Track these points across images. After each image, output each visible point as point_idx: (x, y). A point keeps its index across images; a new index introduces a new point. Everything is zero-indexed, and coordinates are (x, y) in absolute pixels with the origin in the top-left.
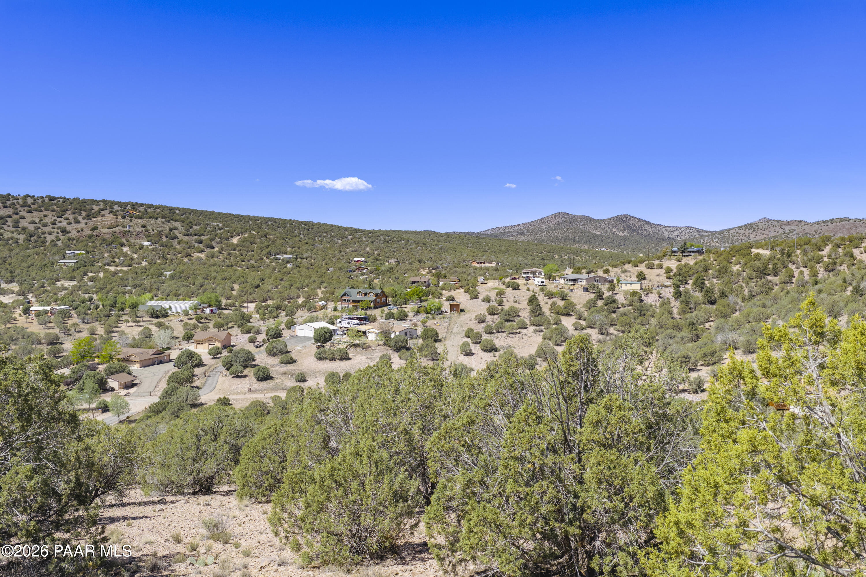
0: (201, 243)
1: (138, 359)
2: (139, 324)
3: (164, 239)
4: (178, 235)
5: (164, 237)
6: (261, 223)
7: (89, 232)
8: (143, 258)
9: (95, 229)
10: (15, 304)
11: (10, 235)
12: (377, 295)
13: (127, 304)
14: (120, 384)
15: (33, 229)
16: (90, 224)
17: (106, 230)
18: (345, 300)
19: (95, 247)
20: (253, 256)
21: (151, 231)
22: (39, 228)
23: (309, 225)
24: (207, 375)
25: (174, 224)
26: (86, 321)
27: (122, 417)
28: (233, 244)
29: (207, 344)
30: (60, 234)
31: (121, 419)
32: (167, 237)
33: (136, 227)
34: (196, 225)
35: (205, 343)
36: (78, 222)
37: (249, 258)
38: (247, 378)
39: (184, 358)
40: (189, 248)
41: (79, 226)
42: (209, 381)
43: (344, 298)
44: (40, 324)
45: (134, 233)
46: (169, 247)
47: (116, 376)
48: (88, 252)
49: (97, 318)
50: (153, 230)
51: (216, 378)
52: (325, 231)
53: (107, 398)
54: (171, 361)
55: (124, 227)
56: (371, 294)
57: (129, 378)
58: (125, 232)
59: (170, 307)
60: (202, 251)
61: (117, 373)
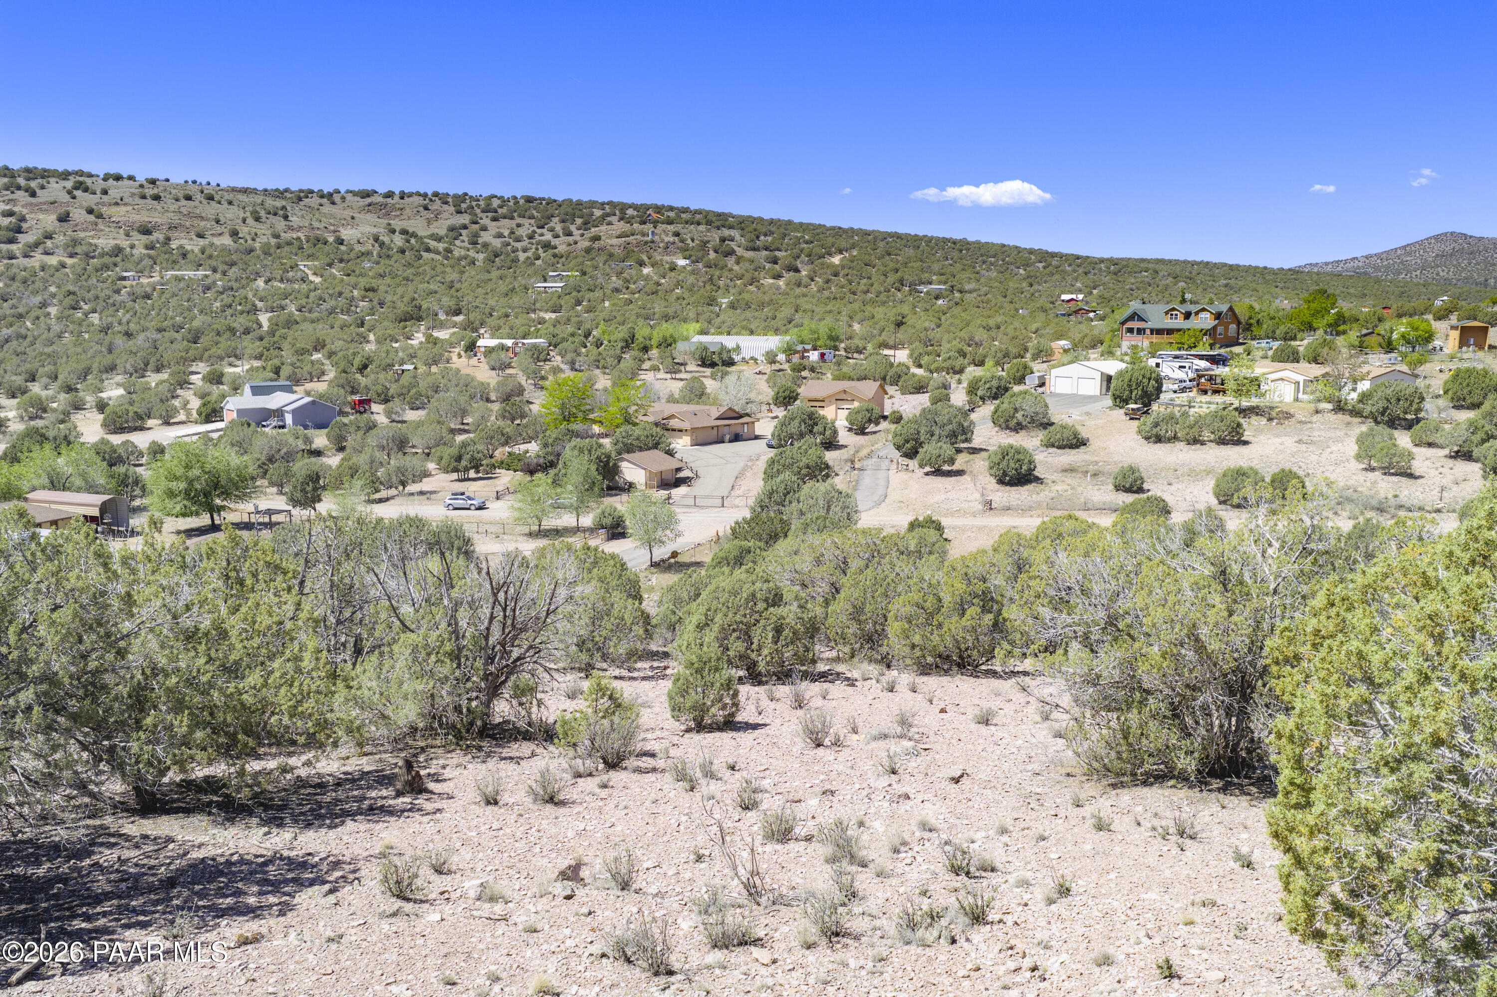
0: (775, 263)
1: (686, 425)
2: (678, 376)
3: (712, 255)
4: (736, 248)
5: (711, 252)
6: (875, 238)
7: (587, 244)
8: (678, 284)
9: (597, 238)
10: (453, 339)
11: (463, 252)
12: (1218, 316)
13: (654, 342)
14: (650, 476)
15: (499, 246)
16: (588, 234)
17: (615, 241)
18: (1130, 330)
19: (596, 268)
20: (872, 285)
21: (689, 241)
22: (508, 244)
23: (961, 246)
24: (857, 465)
25: (726, 232)
26: (577, 366)
27: (661, 553)
28: (833, 265)
29: (833, 407)
30: (541, 251)
31: (656, 559)
32: (716, 251)
33: (663, 236)
34: (765, 235)
35: (830, 404)
36: (569, 234)
37: (865, 288)
38: (966, 478)
39: (796, 423)
40: (755, 270)
41: (570, 239)
42: (867, 479)
43: (1130, 325)
44: (493, 369)
45: (661, 245)
46: (722, 269)
47: (637, 456)
48: (584, 273)
49: (597, 363)
50: (693, 240)
51: (882, 474)
52: (991, 253)
53: (620, 504)
54: (757, 438)
55: (644, 235)
56: (1203, 315)
57: (669, 464)
58: (646, 243)
59: (738, 347)
60: (778, 277)
61: (641, 449)
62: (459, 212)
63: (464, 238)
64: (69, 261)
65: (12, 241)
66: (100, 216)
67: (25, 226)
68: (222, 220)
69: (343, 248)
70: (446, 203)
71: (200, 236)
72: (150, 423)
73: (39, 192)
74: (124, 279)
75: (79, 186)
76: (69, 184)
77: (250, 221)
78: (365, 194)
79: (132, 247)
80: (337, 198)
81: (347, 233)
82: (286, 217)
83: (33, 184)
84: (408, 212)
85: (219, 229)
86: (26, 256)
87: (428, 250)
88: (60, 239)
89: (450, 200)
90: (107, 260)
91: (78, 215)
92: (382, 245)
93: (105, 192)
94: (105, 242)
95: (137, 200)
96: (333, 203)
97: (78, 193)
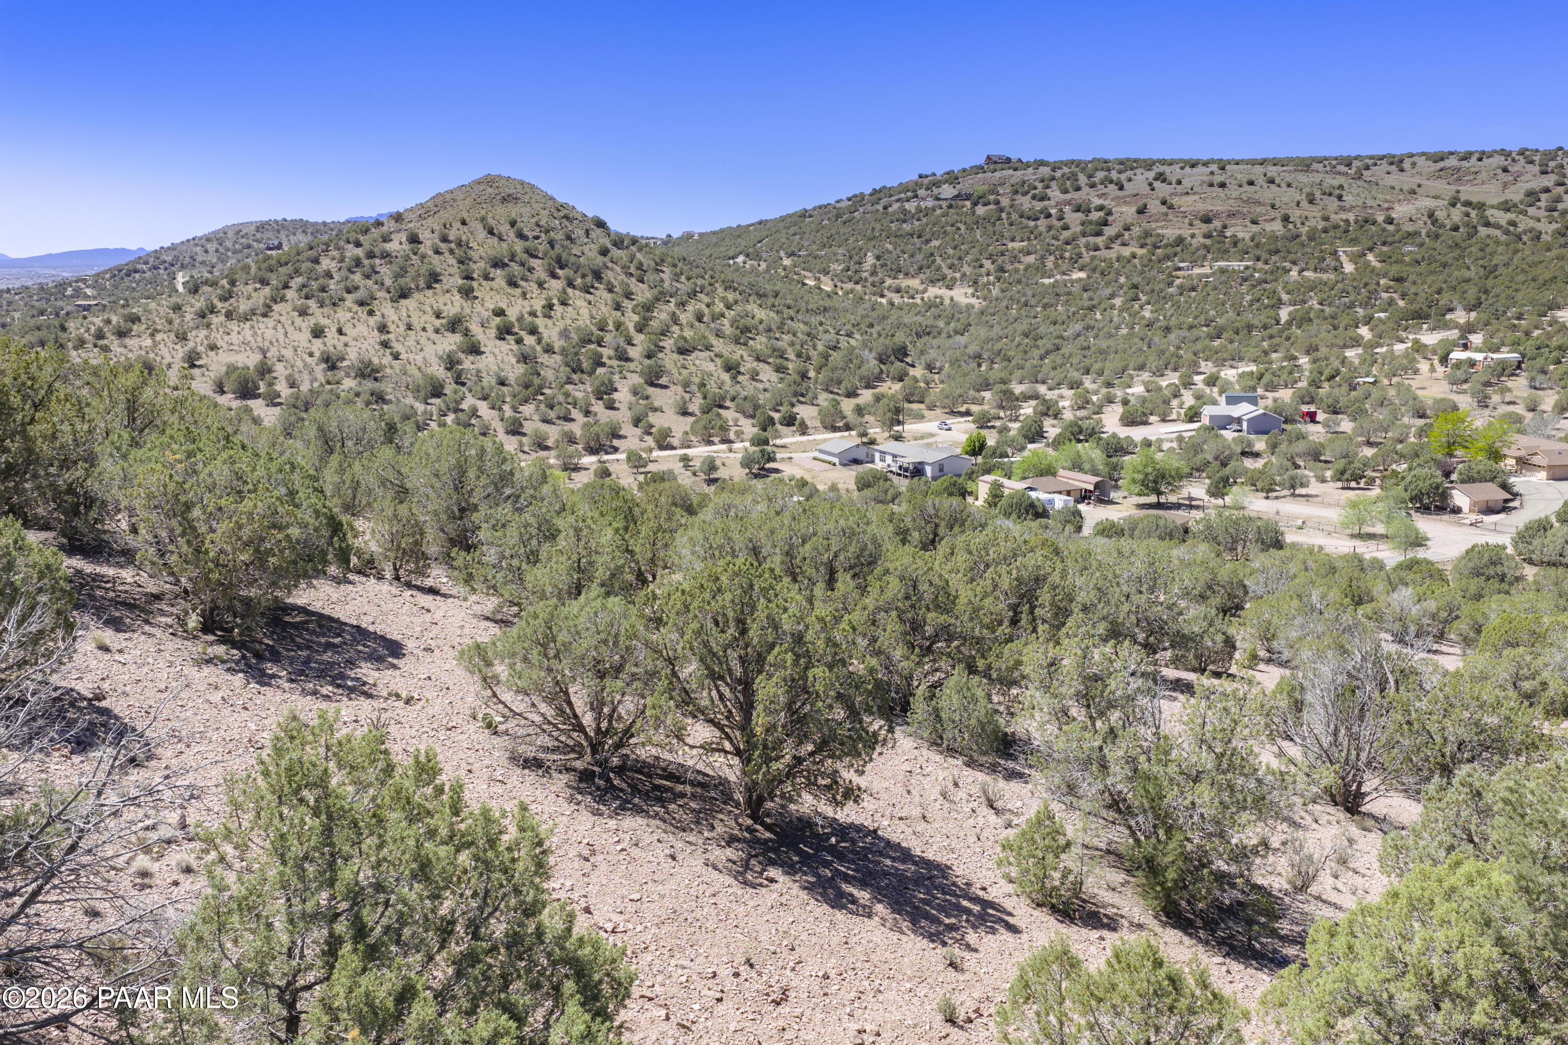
26: (1537, 385)
47: (1473, 487)
57: (1499, 495)
61: (1476, 481)
62: (1544, 173)
63: (1542, 204)
64: (1140, 252)
65: (1099, 234)
66: (1171, 207)
67: (1110, 218)
68: (1278, 205)
69: (1391, 228)
70: (1531, 162)
71: (1254, 222)
72: (1152, 419)
73: (1126, 184)
74: (1180, 269)
75: (1161, 177)
76: (1151, 175)
77: (1304, 204)
78: (1440, 157)
79: (1193, 236)
80: (1407, 165)
81: (1401, 211)
82: (1340, 198)
83: (1123, 177)
84: (1483, 175)
85: (1273, 214)
86: (1108, 248)
87: (1487, 224)
88: (1136, 231)
89: (1537, 158)
90: (1170, 250)
91: (1155, 207)
92: (1435, 222)
93: (1179, 182)
94: (1170, 233)
95: (1206, 188)
96: (1402, 170)
97: (1157, 184)
